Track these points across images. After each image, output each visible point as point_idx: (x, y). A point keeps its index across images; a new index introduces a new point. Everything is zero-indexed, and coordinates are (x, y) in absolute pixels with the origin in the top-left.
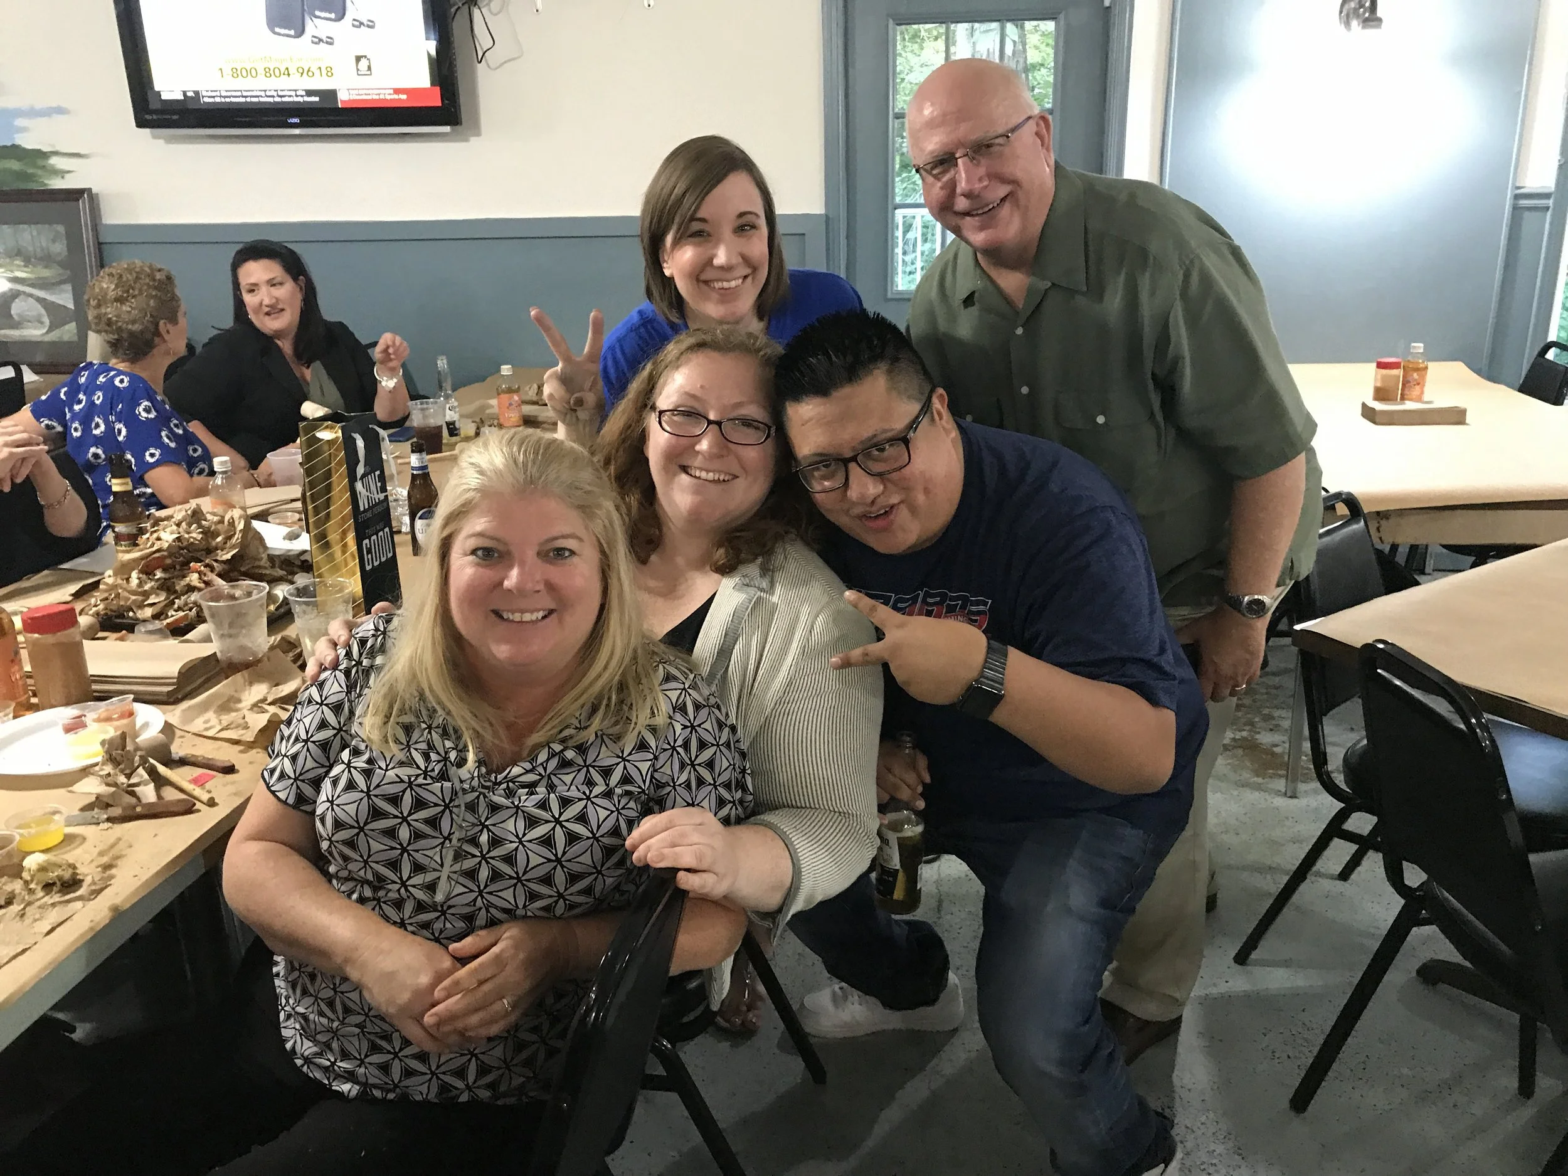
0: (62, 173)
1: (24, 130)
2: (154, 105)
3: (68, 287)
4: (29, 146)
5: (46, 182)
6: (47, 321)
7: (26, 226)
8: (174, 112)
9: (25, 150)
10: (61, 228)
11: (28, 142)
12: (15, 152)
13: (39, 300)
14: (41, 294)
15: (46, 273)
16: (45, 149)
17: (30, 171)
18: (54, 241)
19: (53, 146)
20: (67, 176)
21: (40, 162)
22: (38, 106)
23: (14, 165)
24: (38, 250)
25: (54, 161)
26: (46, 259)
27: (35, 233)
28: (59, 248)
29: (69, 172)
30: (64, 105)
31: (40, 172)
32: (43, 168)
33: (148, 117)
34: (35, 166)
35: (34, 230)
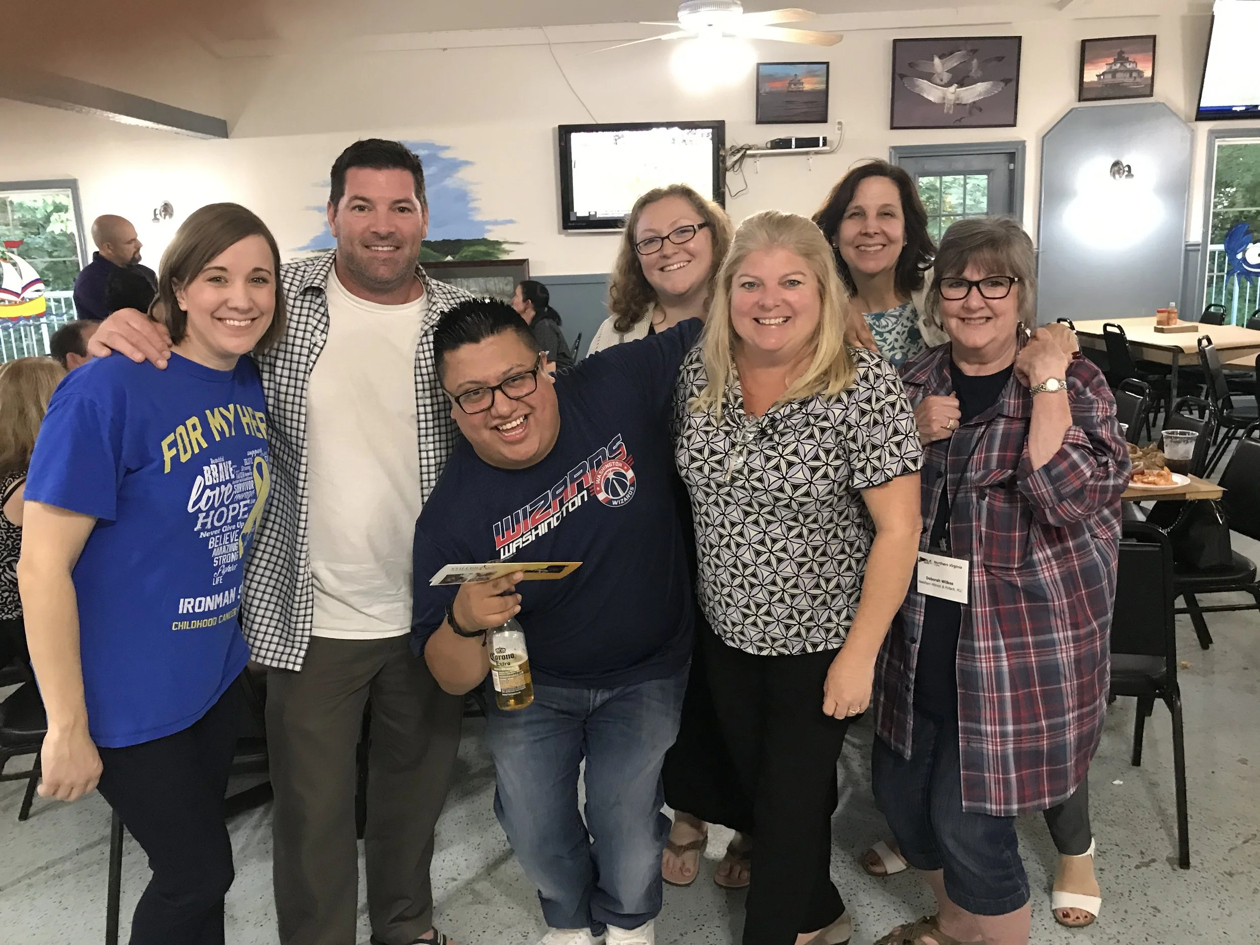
0: (507, 252)
1: (490, 231)
2: (573, 218)
4: (492, 239)
5: (499, 256)
7: (492, 278)
8: (583, 222)
9: (489, 241)
10: (511, 279)
11: (491, 237)
12: (484, 242)
16: (500, 240)
17: (490, 251)
18: (506, 285)
19: (504, 238)
20: (510, 253)
21: (497, 247)
22: (500, 219)
23: (482, 248)
24: (498, 290)
25: (504, 246)
26: (502, 294)
27: (496, 282)
29: (511, 251)
30: (514, 219)
31: (496, 251)
32: (498, 249)
33: (570, 224)
34: (494, 249)
35: (496, 279)
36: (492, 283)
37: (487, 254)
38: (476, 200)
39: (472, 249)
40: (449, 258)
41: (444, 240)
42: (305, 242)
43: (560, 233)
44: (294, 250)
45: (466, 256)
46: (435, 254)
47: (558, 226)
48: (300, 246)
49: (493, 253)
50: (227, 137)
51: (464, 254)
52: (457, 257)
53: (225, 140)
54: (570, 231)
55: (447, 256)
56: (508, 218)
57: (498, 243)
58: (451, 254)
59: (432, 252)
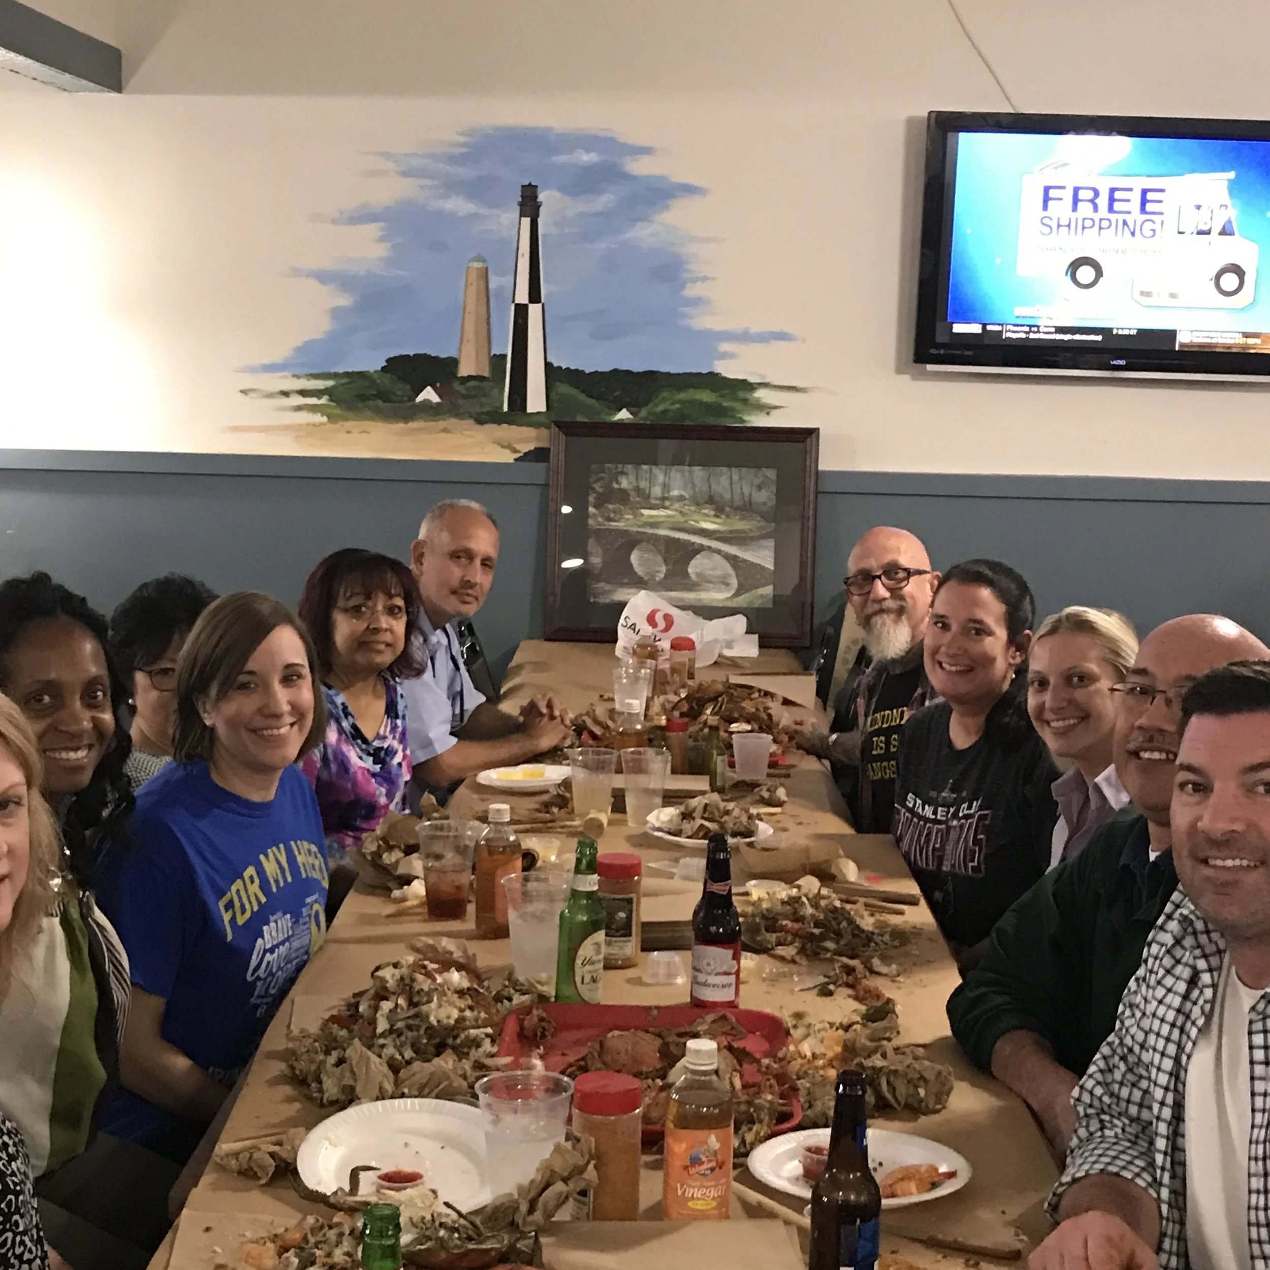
0: (767, 409)
2: (940, 338)
3: (771, 543)
5: (746, 418)
6: (734, 582)
7: (725, 469)
8: (968, 347)
9: (725, 378)
10: (771, 474)
11: (729, 370)
12: (713, 381)
13: (728, 557)
14: (733, 550)
15: (741, 525)
16: (752, 379)
17: (726, 404)
18: (759, 488)
19: (761, 376)
20: (774, 413)
21: (741, 394)
22: (754, 329)
23: (706, 396)
24: (737, 498)
25: (761, 395)
26: (746, 508)
27: (736, 477)
28: (765, 497)
29: (776, 407)
30: (788, 329)
31: (737, 405)
32: (745, 401)
33: (933, 351)
34: (736, 399)
35: (735, 473)
36: (724, 481)
37: (719, 411)
38: (705, 279)
39: (682, 396)
40: (624, 415)
41: (615, 371)
42: (280, 352)
43: (899, 371)
44: (252, 370)
45: (664, 412)
46: (591, 402)
47: (899, 352)
48: (268, 360)
49: (733, 409)
50: (117, 87)
51: (661, 408)
52: (644, 413)
53: (114, 95)
54: (930, 367)
55: (620, 410)
56: (776, 328)
57: (746, 386)
58: (626, 407)
59: (583, 397)
